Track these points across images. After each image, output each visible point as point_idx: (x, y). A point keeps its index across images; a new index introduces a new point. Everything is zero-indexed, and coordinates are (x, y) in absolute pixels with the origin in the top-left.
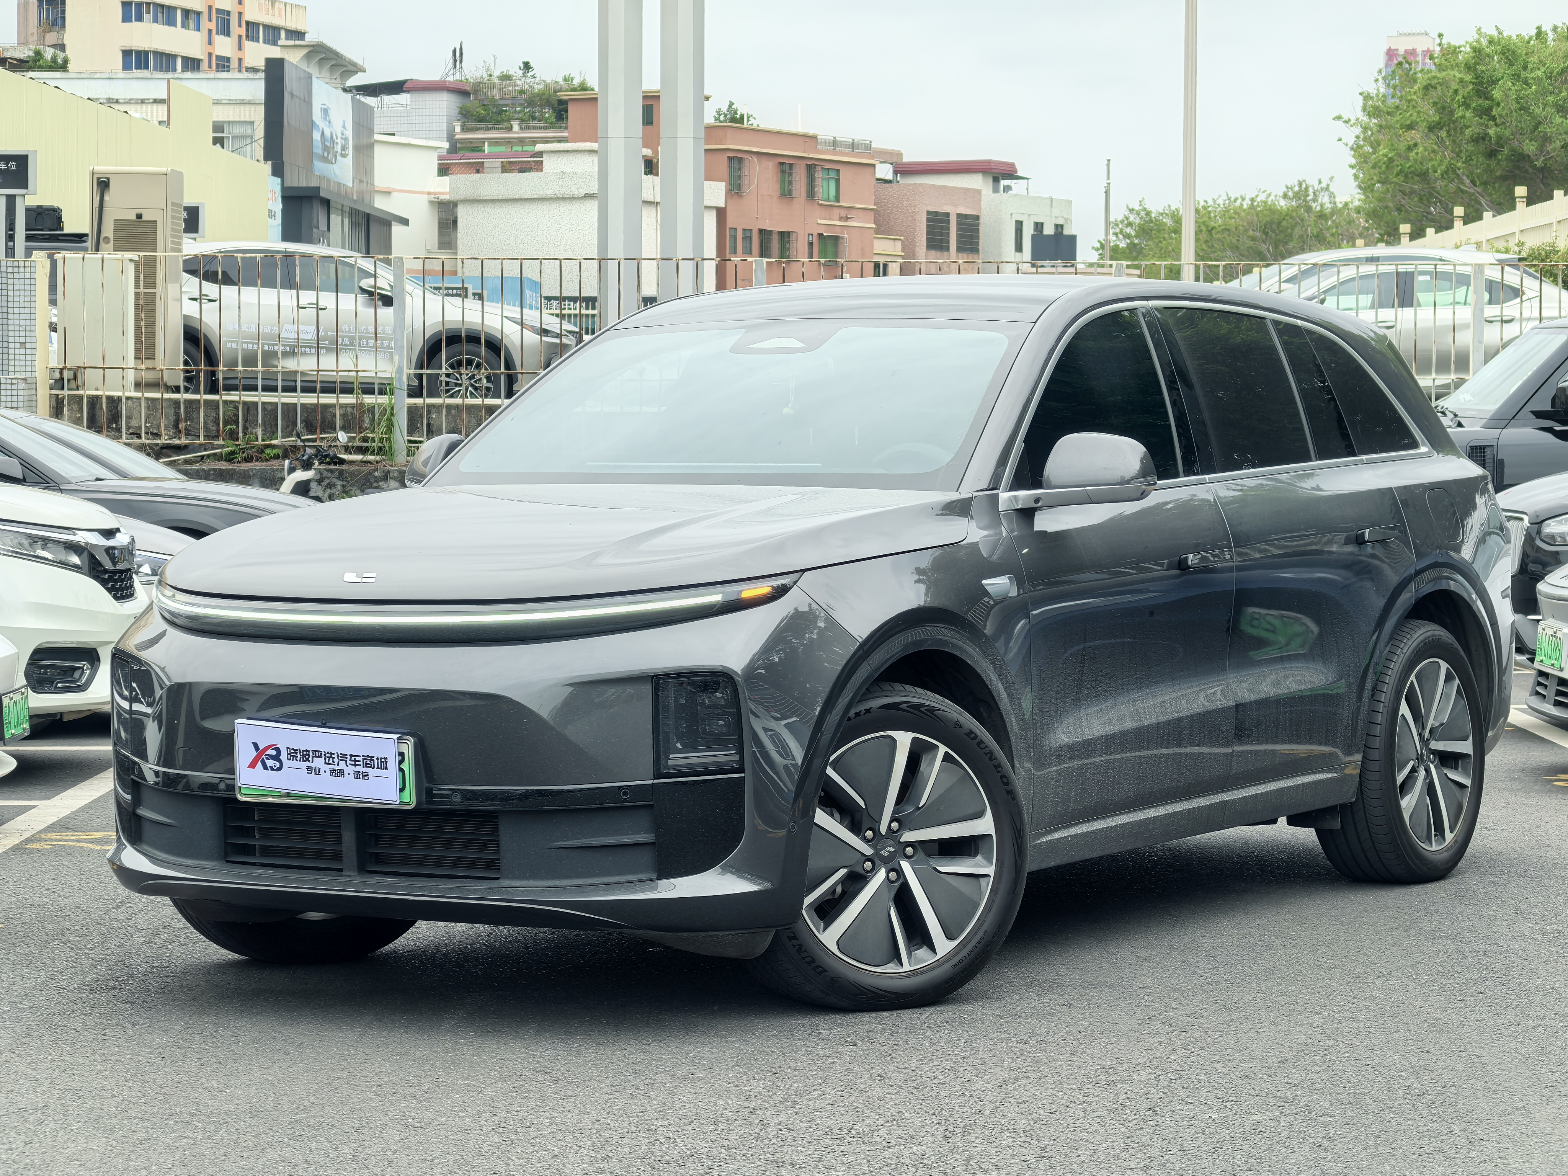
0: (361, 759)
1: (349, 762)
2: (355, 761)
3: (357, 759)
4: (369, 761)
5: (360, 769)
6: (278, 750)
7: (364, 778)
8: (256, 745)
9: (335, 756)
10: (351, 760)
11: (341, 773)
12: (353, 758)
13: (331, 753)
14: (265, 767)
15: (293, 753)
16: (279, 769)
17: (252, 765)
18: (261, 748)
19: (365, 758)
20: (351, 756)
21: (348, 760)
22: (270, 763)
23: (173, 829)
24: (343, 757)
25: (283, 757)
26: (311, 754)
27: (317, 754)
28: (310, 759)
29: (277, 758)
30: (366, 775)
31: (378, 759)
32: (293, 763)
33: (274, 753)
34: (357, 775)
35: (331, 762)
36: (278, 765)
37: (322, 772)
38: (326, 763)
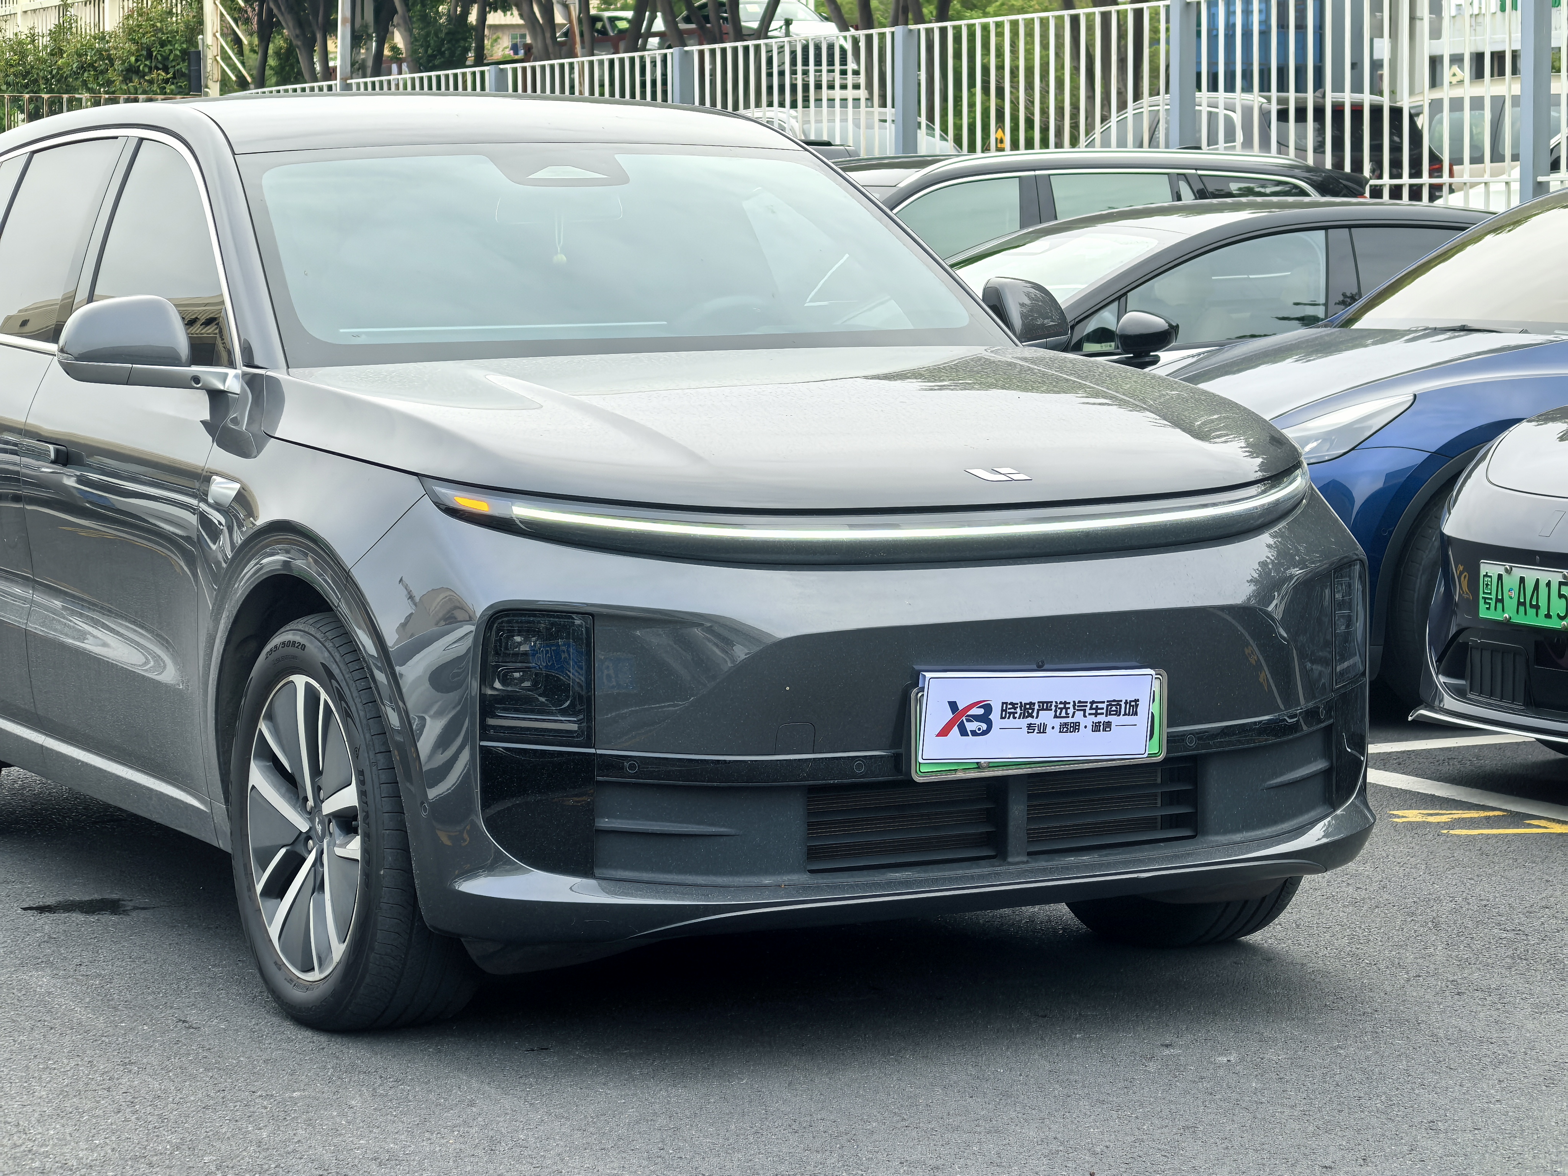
0: (1104, 706)
1: (1088, 711)
2: (1097, 708)
3: (1100, 706)
4: (1114, 707)
5: (1102, 718)
6: (988, 708)
7: (1104, 730)
8: (953, 705)
9: (1071, 706)
10: (1091, 709)
11: (1076, 727)
12: (1094, 706)
13: (1065, 703)
14: (963, 732)
15: (1009, 710)
16: (985, 733)
17: (944, 732)
18: (961, 707)
19: (1110, 703)
20: (1092, 703)
21: (1087, 709)
22: (971, 726)
23: (722, 840)
24: (1080, 706)
25: (995, 716)
26: (1036, 707)
27: (1045, 706)
28: (1035, 714)
29: (985, 718)
30: (1108, 725)
31: (1126, 703)
32: (1010, 722)
33: (981, 711)
34: (1096, 727)
35: (1063, 714)
36: (984, 726)
37: (1049, 729)
38: (1056, 717)
